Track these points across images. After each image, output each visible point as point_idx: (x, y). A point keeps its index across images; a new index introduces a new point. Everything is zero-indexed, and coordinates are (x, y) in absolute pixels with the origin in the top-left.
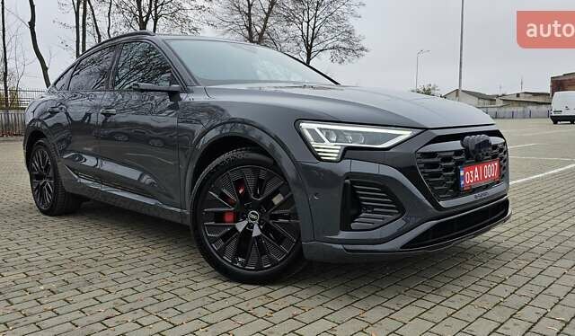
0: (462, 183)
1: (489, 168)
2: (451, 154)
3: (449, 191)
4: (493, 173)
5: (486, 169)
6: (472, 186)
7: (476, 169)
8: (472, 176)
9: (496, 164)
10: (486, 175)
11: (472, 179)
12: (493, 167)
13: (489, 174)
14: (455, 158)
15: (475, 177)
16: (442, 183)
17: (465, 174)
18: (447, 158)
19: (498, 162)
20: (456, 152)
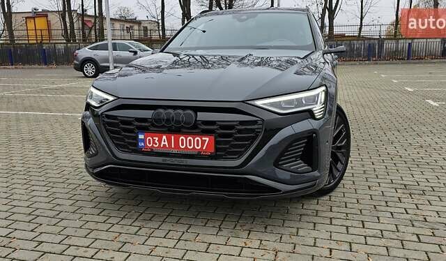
0: (141, 144)
1: (190, 140)
2: (131, 119)
3: (131, 147)
4: (198, 146)
5: (182, 140)
6: (155, 150)
7: (164, 137)
8: (156, 141)
9: (207, 139)
10: (182, 145)
11: (156, 144)
12: (198, 140)
13: (190, 145)
14: (136, 123)
15: (163, 143)
16: (122, 140)
17: (146, 137)
18: (126, 122)
19: (213, 137)
20: (138, 120)
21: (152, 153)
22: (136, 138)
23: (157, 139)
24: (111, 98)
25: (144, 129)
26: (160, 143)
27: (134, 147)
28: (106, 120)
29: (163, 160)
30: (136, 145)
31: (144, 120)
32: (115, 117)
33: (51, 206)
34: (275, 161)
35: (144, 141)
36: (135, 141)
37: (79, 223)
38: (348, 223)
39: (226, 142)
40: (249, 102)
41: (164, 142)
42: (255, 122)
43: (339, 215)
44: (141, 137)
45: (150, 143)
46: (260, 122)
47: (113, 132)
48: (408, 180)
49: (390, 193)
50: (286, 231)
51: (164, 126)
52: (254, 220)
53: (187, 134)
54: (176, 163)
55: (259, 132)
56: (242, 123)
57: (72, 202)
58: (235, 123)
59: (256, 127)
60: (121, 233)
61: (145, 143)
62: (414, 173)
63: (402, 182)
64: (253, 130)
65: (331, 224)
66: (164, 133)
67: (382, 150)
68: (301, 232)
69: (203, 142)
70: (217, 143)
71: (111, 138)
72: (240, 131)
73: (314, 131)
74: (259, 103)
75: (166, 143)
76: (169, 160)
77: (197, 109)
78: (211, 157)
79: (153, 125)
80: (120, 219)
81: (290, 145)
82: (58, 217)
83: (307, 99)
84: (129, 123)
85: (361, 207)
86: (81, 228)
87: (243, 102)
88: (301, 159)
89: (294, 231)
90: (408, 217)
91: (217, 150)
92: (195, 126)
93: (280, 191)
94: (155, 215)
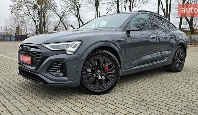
5: (26, 58)
10: (26, 60)
15: (23, 59)
17: (21, 57)
34: (47, 70)
40: (42, 45)
46: (42, 53)
53: (27, 56)
56: (38, 53)
58: (36, 52)
59: (41, 54)
66: (23, 55)
69: (29, 59)
72: (37, 56)
73: (64, 59)
74: (46, 46)
81: (53, 63)
87: (40, 44)
88: (59, 71)
91: (31, 62)
93: (47, 82)
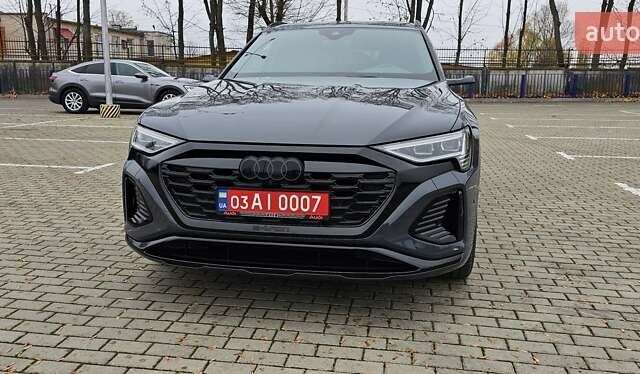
0: (222, 206)
1: (294, 199)
2: (208, 171)
3: (205, 211)
4: (305, 207)
5: (283, 199)
6: (242, 214)
7: (257, 196)
8: (245, 202)
9: (319, 198)
10: (283, 206)
11: (245, 205)
12: (305, 200)
13: (294, 207)
14: (215, 176)
15: (254, 204)
16: (192, 200)
17: (229, 197)
18: (202, 175)
19: (327, 195)
20: (218, 171)
21: (238, 218)
22: (215, 197)
23: (246, 198)
24: (174, 142)
25: (226, 185)
26: (250, 204)
27: (211, 210)
28: (168, 172)
29: (255, 228)
30: (215, 207)
31: (228, 172)
32: (182, 168)
33: (72, 298)
34: (411, 227)
35: (226, 201)
36: (212, 202)
37: (121, 322)
38: (497, 314)
39: (345, 203)
40: (379, 148)
41: (257, 202)
42: (385, 175)
43: (482, 304)
44: (222, 195)
45: (235, 205)
46: (391, 175)
47: (178, 189)
48: (559, 257)
49: (540, 273)
50: (418, 326)
51: (256, 180)
52: (370, 312)
53: (289, 191)
54: (273, 231)
55: (390, 189)
56: (367, 175)
57: (101, 292)
58: (358, 176)
59: (386, 181)
60: (187, 334)
61: (228, 204)
62: (564, 247)
63: (551, 260)
64: (382, 186)
65: (475, 315)
66: (257, 189)
67: (516, 218)
68: (438, 327)
69: (313, 202)
70: (332, 202)
71: (176, 198)
72: (364, 187)
73: (460, 187)
74: (389, 149)
75: (259, 204)
76: (262, 228)
77: (303, 157)
78: (323, 223)
79: (241, 179)
80: (180, 315)
81: (430, 206)
82: (86, 313)
83: (447, 143)
84: (205, 176)
85: (508, 292)
86: (125, 327)
87: (367, 146)
88: (442, 226)
89: (429, 324)
90: (571, 304)
91: (332, 212)
92: (302, 181)
93: (417, 268)
94: (229, 308)
